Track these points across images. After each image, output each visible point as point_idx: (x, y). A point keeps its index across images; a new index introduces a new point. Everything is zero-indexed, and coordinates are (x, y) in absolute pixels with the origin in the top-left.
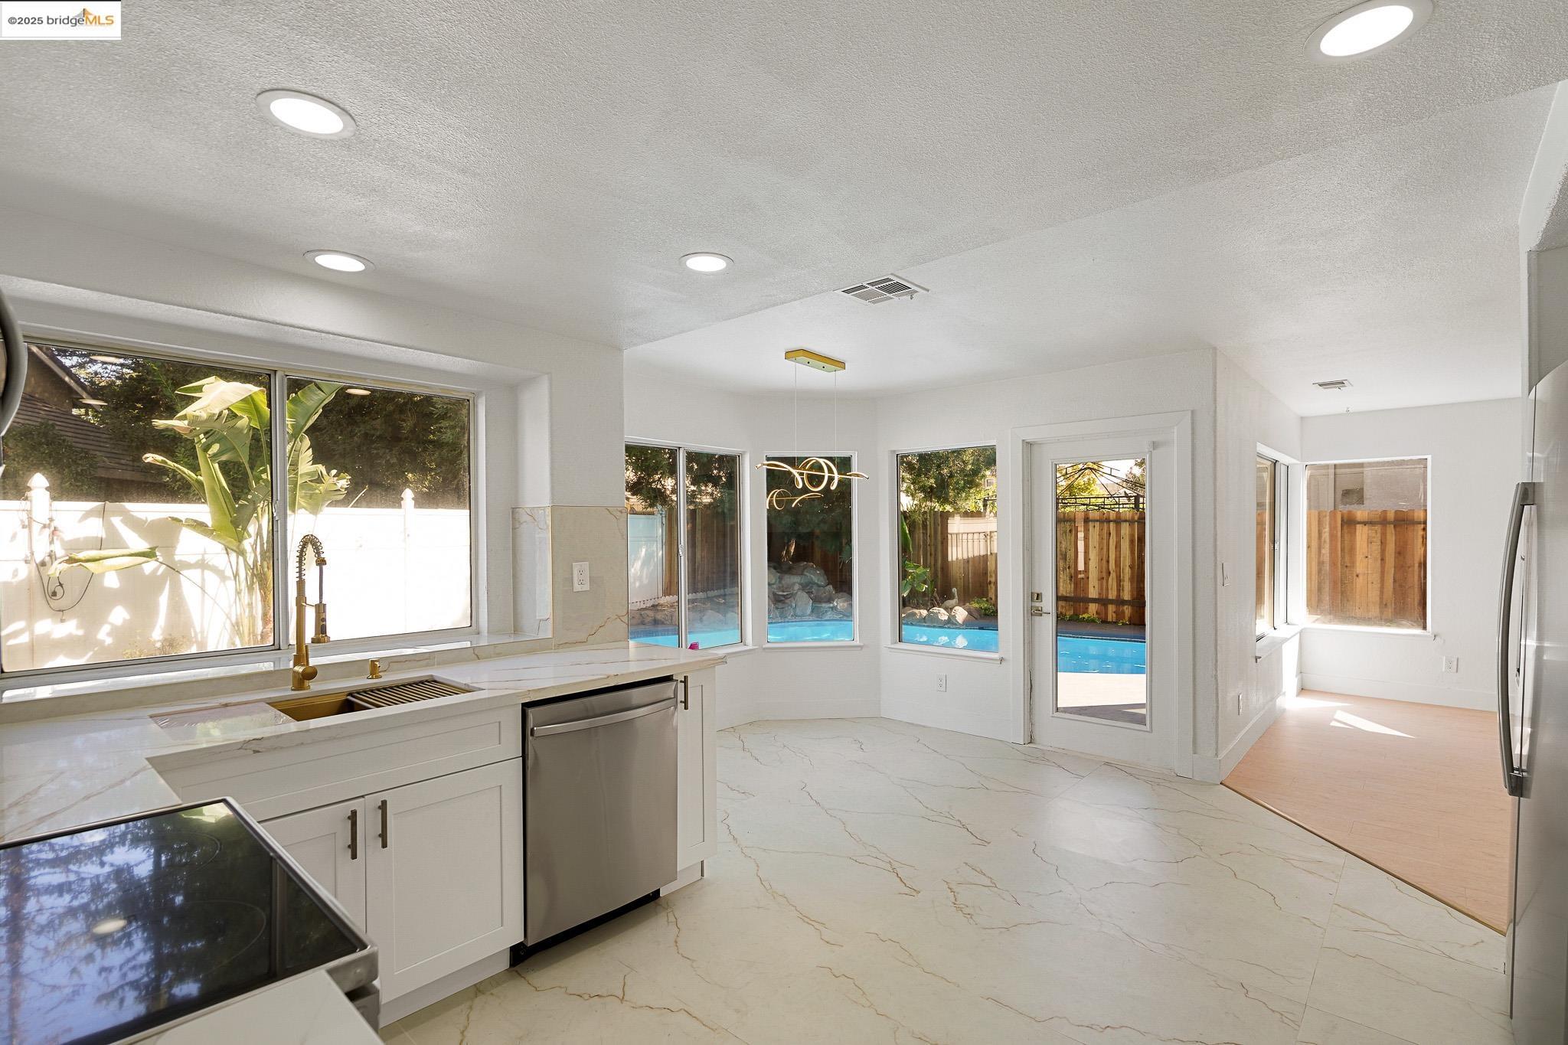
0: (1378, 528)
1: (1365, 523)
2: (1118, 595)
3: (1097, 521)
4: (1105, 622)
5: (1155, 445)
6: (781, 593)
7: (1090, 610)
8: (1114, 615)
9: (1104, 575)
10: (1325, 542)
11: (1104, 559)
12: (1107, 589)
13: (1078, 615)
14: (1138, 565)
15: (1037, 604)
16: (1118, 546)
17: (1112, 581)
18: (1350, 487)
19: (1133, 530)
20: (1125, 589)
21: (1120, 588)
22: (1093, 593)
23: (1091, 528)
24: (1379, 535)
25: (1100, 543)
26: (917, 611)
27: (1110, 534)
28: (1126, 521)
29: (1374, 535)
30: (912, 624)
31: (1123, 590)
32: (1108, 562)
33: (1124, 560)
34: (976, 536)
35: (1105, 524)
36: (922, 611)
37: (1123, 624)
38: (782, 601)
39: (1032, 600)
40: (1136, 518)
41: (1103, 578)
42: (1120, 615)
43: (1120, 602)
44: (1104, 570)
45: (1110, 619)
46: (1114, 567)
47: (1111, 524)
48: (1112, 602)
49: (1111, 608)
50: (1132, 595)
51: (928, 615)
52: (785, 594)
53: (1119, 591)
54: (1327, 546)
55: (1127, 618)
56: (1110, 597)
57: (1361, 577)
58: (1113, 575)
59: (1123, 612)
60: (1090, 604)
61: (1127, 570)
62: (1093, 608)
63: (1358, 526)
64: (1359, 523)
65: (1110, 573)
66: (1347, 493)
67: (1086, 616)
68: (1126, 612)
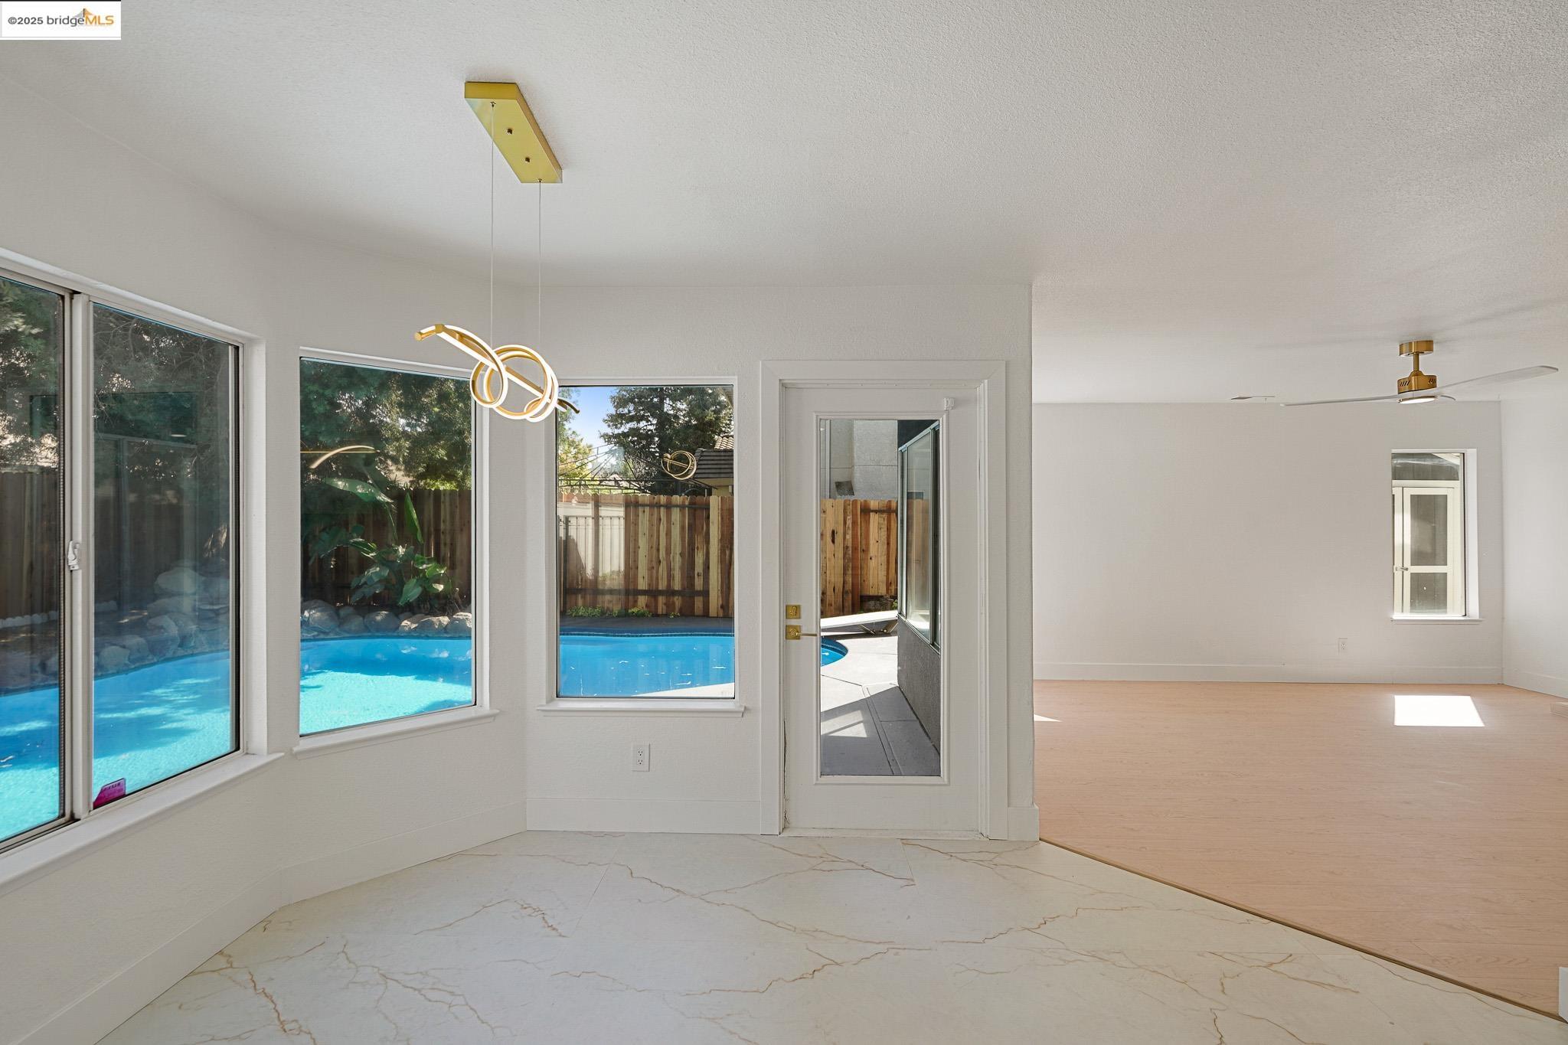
0: (885, 515)
1: (876, 512)
2: (669, 585)
3: (647, 505)
4: (656, 615)
5: (956, 403)
6: (208, 607)
7: (639, 603)
8: (664, 607)
9: (654, 564)
10: (849, 528)
11: (655, 546)
12: (657, 579)
13: (626, 610)
14: (689, 552)
15: (794, 622)
16: (668, 534)
17: (663, 570)
18: (841, 480)
19: (683, 516)
20: (675, 578)
21: (670, 577)
22: (642, 585)
23: (640, 514)
24: (886, 522)
25: (651, 529)
26: (434, 619)
27: (660, 519)
28: (677, 506)
29: (882, 522)
30: (428, 637)
31: (673, 579)
32: (658, 550)
33: (675, 548)
34: (582, 521)
35: (656, 509)
36: (441, 618)
37: (675, 616)
38: (210, 618)
39: (787, 617)
40: (687, 503)
41: (653, 568)
42: (669, 606)
43: (670, 592)
44: (654, 559)
45: (660, 612)
46: (664, 556)
47: (662, 509)
48: (661, 593)
49: (661, 600)
50: (682, 585)
51: (452, 622)
52: (216, 607)
53: (669, 581)
54: (850, 532)
55: (677, 609)
56: (660, 588)
57: (873, 558)
58: (664, 564)
59: (674, 603)
60: (639, 597)
61: (678, 558)
62: (642, 600)
63: (871, 514)
64: (873, 511)
65: (660, 562)
66: (839, 485)
67: (635, 610)
68: (677, 603)
